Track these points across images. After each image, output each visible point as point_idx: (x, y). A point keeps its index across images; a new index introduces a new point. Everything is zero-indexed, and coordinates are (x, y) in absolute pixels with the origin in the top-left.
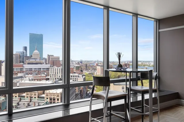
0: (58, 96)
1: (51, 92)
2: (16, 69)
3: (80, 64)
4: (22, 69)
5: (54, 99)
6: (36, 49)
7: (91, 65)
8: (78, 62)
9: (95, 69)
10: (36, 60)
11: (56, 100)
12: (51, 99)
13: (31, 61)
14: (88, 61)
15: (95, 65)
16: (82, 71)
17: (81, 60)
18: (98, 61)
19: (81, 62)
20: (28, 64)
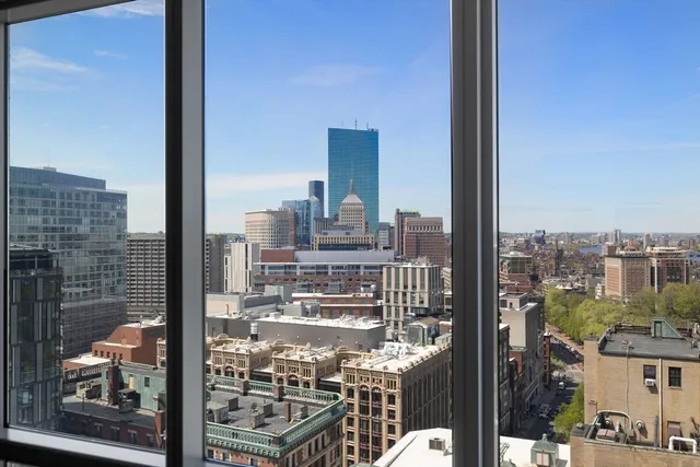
0: (391, 384)
1: (365, 366)
2: (270, 268)
3: (536, 248)
4: (289, 266)
5: (377, 397)
6: (354, 192)
7: (581, 251)
8: (527, 242)
9: (599, 273)
10: (348, 234)
11: (384, 399)
12: (364, 396)
13: (334, 235)
14: (572, 237)
15: (604, 252)
16: (535, 278)
17: (538, 232)
18: (618, 235)
19: (541, 240)
20: (323, 247)
